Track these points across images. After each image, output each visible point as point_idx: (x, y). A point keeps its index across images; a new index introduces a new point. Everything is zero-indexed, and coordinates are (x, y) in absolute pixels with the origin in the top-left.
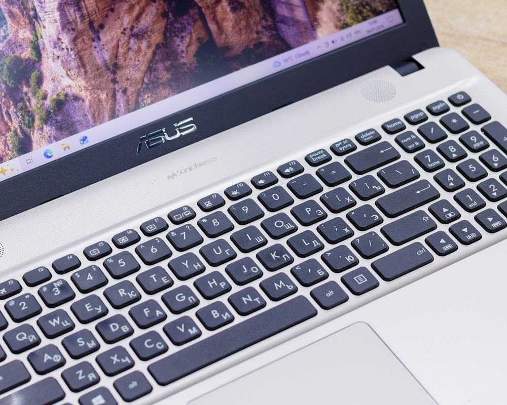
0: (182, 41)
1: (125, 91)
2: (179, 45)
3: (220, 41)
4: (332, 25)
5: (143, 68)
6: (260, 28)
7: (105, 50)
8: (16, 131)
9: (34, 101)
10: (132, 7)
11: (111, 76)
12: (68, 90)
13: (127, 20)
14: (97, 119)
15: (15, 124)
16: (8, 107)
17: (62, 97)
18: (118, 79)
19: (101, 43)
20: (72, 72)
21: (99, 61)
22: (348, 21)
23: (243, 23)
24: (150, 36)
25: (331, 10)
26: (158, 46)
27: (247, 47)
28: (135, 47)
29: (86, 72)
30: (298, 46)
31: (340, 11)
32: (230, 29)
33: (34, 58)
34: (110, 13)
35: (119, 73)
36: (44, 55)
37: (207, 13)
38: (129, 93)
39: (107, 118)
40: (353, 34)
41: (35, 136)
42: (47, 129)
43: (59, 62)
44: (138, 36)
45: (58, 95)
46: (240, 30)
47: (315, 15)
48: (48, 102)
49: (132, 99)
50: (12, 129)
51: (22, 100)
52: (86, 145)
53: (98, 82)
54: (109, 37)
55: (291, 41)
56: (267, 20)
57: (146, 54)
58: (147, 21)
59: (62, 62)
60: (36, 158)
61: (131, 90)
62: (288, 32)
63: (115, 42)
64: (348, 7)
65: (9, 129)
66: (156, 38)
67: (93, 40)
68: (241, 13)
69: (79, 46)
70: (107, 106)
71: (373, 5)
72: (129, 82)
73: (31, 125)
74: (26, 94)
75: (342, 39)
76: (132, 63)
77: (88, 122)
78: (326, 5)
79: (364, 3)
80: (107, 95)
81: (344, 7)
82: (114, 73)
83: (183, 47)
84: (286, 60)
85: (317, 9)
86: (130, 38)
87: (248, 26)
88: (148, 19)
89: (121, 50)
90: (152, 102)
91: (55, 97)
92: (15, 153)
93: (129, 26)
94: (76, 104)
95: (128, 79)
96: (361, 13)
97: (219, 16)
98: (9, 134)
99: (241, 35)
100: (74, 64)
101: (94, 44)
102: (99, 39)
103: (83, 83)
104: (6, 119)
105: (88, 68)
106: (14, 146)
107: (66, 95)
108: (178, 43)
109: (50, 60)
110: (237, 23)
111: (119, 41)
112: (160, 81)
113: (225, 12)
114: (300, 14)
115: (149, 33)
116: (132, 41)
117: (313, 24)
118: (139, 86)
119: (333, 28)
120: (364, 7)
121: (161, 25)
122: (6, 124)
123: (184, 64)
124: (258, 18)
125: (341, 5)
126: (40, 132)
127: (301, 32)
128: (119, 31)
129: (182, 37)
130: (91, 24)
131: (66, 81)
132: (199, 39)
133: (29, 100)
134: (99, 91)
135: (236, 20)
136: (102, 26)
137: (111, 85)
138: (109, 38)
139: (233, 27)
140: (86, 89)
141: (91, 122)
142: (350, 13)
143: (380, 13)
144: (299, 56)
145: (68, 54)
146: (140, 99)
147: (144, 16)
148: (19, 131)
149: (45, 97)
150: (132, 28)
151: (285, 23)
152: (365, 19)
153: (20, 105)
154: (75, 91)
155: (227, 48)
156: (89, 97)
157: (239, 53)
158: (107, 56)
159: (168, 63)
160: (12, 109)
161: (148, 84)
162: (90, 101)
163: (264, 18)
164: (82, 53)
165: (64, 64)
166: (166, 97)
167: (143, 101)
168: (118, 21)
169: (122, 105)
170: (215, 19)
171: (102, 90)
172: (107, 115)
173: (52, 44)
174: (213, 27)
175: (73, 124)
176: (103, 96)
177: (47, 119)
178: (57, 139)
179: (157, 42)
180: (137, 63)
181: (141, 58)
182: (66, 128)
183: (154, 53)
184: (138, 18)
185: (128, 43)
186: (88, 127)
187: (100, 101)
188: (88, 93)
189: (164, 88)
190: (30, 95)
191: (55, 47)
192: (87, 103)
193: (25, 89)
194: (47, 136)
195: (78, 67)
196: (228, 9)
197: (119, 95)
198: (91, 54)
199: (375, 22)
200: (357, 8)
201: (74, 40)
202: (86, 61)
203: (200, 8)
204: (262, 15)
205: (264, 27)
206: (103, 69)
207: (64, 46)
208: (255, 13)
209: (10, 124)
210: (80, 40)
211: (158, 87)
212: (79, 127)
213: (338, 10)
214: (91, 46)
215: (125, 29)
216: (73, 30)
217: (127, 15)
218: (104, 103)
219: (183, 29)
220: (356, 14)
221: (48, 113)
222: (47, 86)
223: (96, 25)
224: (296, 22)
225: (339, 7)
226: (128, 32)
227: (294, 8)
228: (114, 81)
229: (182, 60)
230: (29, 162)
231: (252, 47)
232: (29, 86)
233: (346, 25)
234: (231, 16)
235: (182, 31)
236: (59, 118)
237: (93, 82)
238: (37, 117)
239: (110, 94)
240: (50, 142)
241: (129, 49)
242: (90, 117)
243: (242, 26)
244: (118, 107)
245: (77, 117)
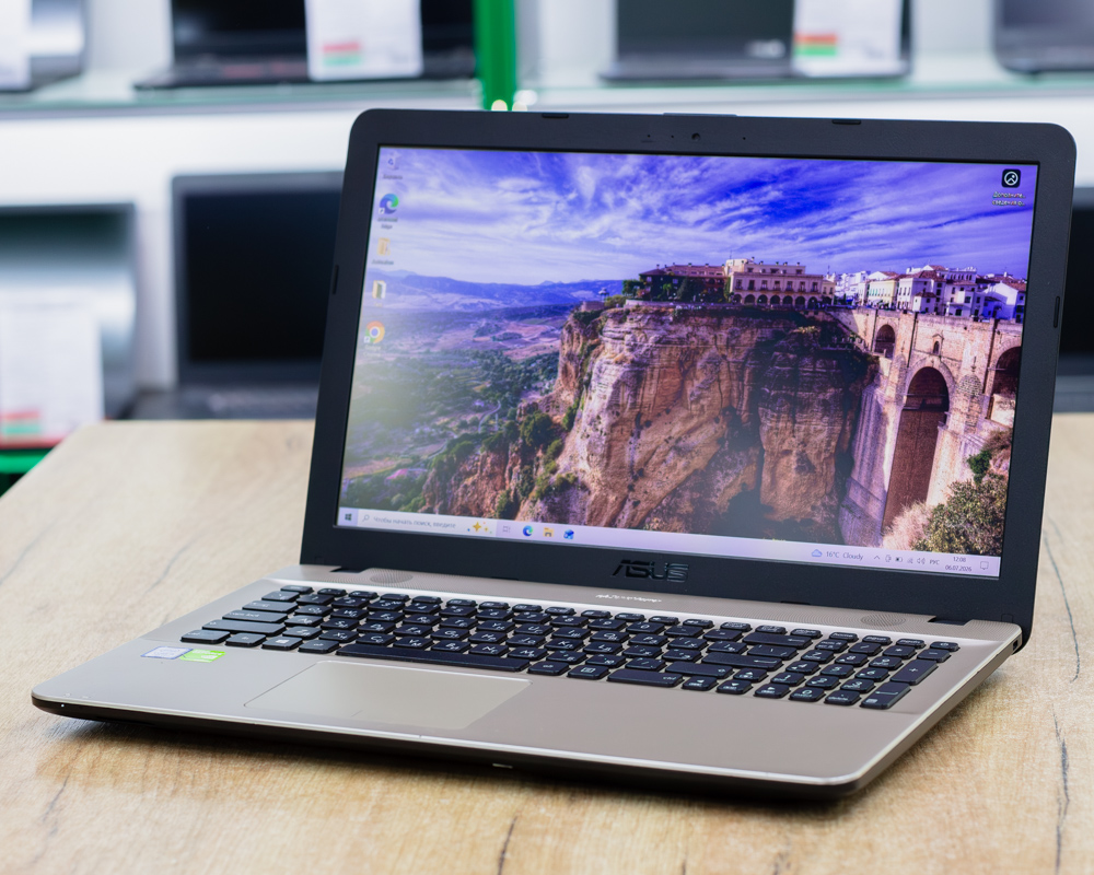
0: (724, 478)
1: (636, 504)
2: (718, 481)
3: (766, 497)
4: (907, 539)
5: (668, 488)
6: (819, 503)
7: (638, 450)
8: (509, 492)
9: (542, 470)
10: (691, 417)
11: (630, 481)
12: (580, 475)
13: (677, 429)
14: (593, 520)
15: (512, 485)
16: (514, 465)
17: (570, 480)
18: (636, 488)
19: (639, 441)
20: (593, 459)
21: (627, 460)
22: (930, 543)
23: (803, 489)
24: (692, 458)
25: (914, 521)
26: (695, 471)
27: (793, 517)
28: (671, 462)
29: (607, 464)
30: (853, 545)
31: (927, 527)
32: (784, 490)
33: (564, 426)
34: (664, 413)
35: (641, 482)
36: (575, 427)
37: (768, 459)
38: (640, 507)
39: (604, 522)
40: (927, 561)
41: (525, 507)
42: (539, 504)
43: (587, 442)
44: (680, 451)
45: (568, 476)
46: (795, 495)
47: (893, 518)
48: (554, 478)
49: (640, 515)
50: (507, 488)
51: (531, 463)
52: (569, 541)
53: (614, 481)
55: (848, 535)
56: (831, 499)
57: (678, 474)
58: (697, 439)
59: (590, 443)
60: (512, 530)
61: (643, 505)
62: (849, 523)
63: (654, 446)
64: (937, 527)
65: (503, 487)
66: (698, 462)
67: (632, 435)
68: (806, 477)
69: (615, 434)
70: (610, 511)
71: (971, 538)
72: (646, 496)
73: (526, 493)
74: (538, 459)
75: (911, 561)
76: (659, 477)
77: (583, 518)
78: (911, 512)
79: (961, 532)
80: (616, 499)
81: (933, 526)
82: (636, 479)
83: (721, 485)
84: (829, 554)
85: (898, 512)
86: (670, 449)
87: (806, 495)
88: (700, 437)
89: (655, 459)
90: (658, 529)
91: (564, 475)
92: (497, 514)
93: (676, 437)
94: (580, 493)
95: (646, 492)
96: (950, 541)
97: (780, 468)
98: (502, 492)
99: (793, 502)
100: (600, 450)
101: (631, 439)
102: (638, 436)
103: (599, 475)
104: (507, 475)
105: (612, 461)
106: (500, 507)
107: (576, 479)
108: (718, 478)
109: (579, 435)
110: (796, 486)
111: (658, 447)
112: (678, 511)
113: (789, 467)
114: (875, 509)
115: (693, 453)
116: (671, 454)
117: (886, 526)
118: (653, 505)
119: (906, 543)
120: (959, 538)
121: (711, 450)
122: (504, 480)
123: (714, 504)
124: (822, 491)
125: (931, 521)
126: (531, 504)
127: (865, 531)
128: (664, 437)
129: (727, 474)
130: (639, 415)
131: (583, 465)
132: (743, 485)
133: (538, 467)
134: (610, 491)
135: (797, 482)
136: (648, 424)
137: (626, 491)
138: (649, 439)
139: (789, 489)
140: (599, 483)
141: (586, 520)
142: (937, 536)
143: (976, 552)
144: (848, 556)
145: (600, 438)
146: (648, 519)
147: (698, 432)
148: (512, 494)
149: (554, 471)
150: (679, 439)
151: (851, 511)
152: (951, 551)
153: (527, 467)
154: (587, 479)
155: (771, 509)
156: (597, 493)
157: (780, 520)
158: (637, 458)
159: (696, 495)
160: (517, 467)
161: (663, 508)
162: (596, 497)
163: (829, 495)
164: (614, 443)
165: (591, 446)
166: (675, 531)
167: (649, 523)
168: (669, 425)
169: (626, 517)
170: (773, 471)
171: (614, 491)
172: (605, 519)
173: (589, 420)
174: (766, 478)
175: (568, 512)
176: (612, 498)
177: (543, 496)
178: (544, 520)
179: (697, 467)
180: (665, 480)
181: (671, 477)
182: (558, 514)
183: (688, 478)
184: (690, 432)
185: (667, 453)
186: (580, 523)
187: (606, 501)
188: (598, 488)
189: (678, 521)
190: (541, 462)
191: (590, 424)
192: (592, 497)
193: (540, 454)
194: (536, 512)
195: (602, 456)
196: (794, 467)
197: (628, 505)
198: (623, 448)
199: (964, 560)
200: (949, 534)
201: (613, 426)
202: (614, 453)
203: (763, 451)
204: (829, 490)
205: (823, 505)
206: (626, 470)
207: (600, 427)
208: (821, 484)
209: (507, 482)
210: (619, 428)
211: (673, 516)
212: (571, 519)
213: (924, 526)
214: (626, 440)
215: (670, 438)
216: (618, 414)
217: (680, 423)
218: (609, 506)
219: (732, 466)
220: (943, 539)
221: (549, 488)
222: (562, 461)
223: (643, 419)
224: (865, 516)
225: (926, 522)
226: (672, 442)
227: (871, 498)
228: (631, 488)
229: (713, 499)
230: (506, 529)
231: (799, 520)
232: (544, 452)
233: (925, 548)
234: (793, 475)
235: (730, 468)
236: (557, 500)
237: (609, 479)
238: (536, 488)
239: (620, 500)
240: (536, 520)
241: (664, 461)
242: (587, 514)
243: (799, 492)
244: (620, 517)
245: (575, 508)
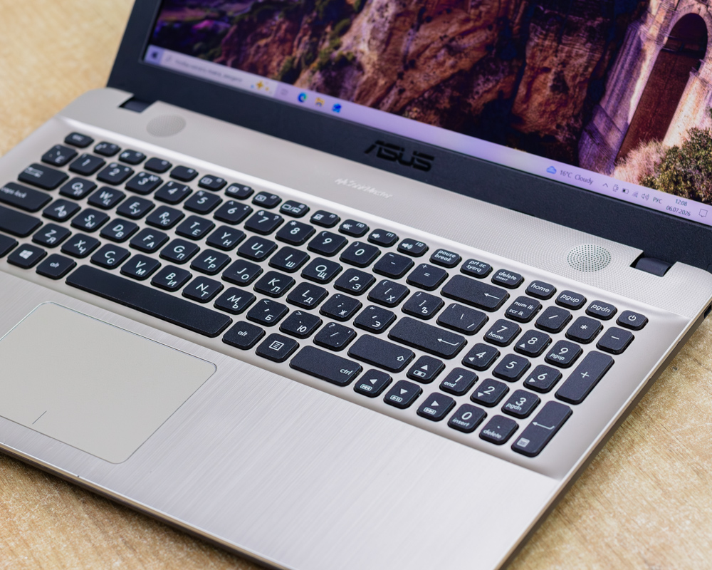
0: (484, 83)
1: (401, 91)
2: (479, 85)
3: (519, 107)
4: (637, 173)
5: (433, 82)
6: (564, 123)
7: (414, 43)
8: (294, 59)
9: (327, 44)
10: (467, 20)
11: (401, 69)
12: (359, 55)
13: (453, 29)
14: (361, 99)
15: (298, 53)
16: (304, 35)
17: (350, 58)
18: (405, 77)
19: (417, 34)
20: (374, 43)
21: (402, 49)
22: (657, 182)
23: (553, 107)
24: (461, 58)
25: (648, 158)
26: (461, 72)
27: (537, 132)
28: (441, 59)
29: (385, 50)
30: (586, 168)
31: (658, 166)
32: (536, 104)
33: (355, 7)
34: (445, 12)
35: (410, 72)
36: (365, 11)
37: (528, 73)
38: (404, 96)
39: (370, 102)
40: (651, 199)
41: (305, 75)
42: (318, 75)
43: (371, 26)
44: (452, 50)
45: (348, 54)
46: (544, 112)
47: (629, 151)
48: (336, 54)
49: (403, 102)
50: (294, 55)
51: (319, 36)
52: (335, 114)
53: (387, 67)
54: (429, 33)
55: (584, 159)
56: (576, 121)
57: (445, 71)
58: (469, 42)
59: (374, 28)
60: (289, 94)
61: (408, 94)
62: (589, 148)
63: (429, 41)
64: (667, 167)
65: (290, 53)
66: (465, 63)
67: (412, 27)
68: (559, 96)
69: (398, 24)
70: (377, 93)
71: (697, 185)
72: (411, 86)
73: (309, 63)
74: (326, 33)
75: (636, 195)
76: (427, 71)
77: (352, 95)
78: (647, 148)
79: (689, 176)
80: (386, 83)
81: (664, 166)
82: (406, 68)
83: (481, 89)
84: (563, 173)
85: (635, 146)
86: (443, 47)
87: (555, 113)
88: (472, 41)
89: (427, 53)
90: (416, 119)
91: (345, 53)
92: (280, 77)
93: (451, 36)
94: (356, 73)
95: (412, 82)
96: (677, 183)
97: (537, 84)
98: (288, 58)
99: (541, 116)
100: (381, 36)
101: (411, 31)
102: (418, 29)
103: (375, 58)
104: (296, 43)
105: (390, 48)
106: (283, 71)
107: (354, 59)
108: (480, 82)
109: (366, 19)
110: (547, 103)
111: (433, 42)
112: (437, 106)
113: (545, 83)
114: (614, 139)
115: (463, 55)
116: (443, 51)
117: (620, 157)
118: (416, 96)
119: (635, 178)
120: (685, 181)
121: (477, 55)
122: (292, 47)
123: (470, 105)
124: (570, 112)
125: (663, 160)
126: (311, 74)
127: (600, 157)
128: (440, 34)
129: (488, 80)
130: (422, 10)
131: (363, 47)
132: (500, 93)
133: (324, 41)
134: (382, 75)
135: (548, 100)
136: (429, 20)
137: (395, 77)
138: (427, 33)
139: (540, 104)
140: (374, 66)
141: (354, 97)
142: (665, 176)
143: (698, 199)
144: (580, 179)
145: (383, 25)
146: (408, 108)
147: (471, 35)
148: (296, 61)
149: (337, 47)
150: (453, 39)
151: (592, 137)
152: (676, 193)
153: (315, 39)
154: (364, 60)
155: (520, 119)
156: (370, 75)
157: (526, 132)
158: (412, 49)
159: (456, 94)
160: (306, 38)
161: (424, 99)
162: (368, 78)
163: (576, 117)
164: (395, 31)
165: (374, 31)
166: (430, 123)
167: (410, 111)
168: (446, 25)
169: (390, 101)
170: (529, 86)
171: (385, 76)
172: (371, 100)
173: (378, 6)
174: (522, 90)
175: (341, 87)
176: (382, 82)
177: (323, 68)
178: (318, 90)
179: (462, 67)
180: (431, 74)
181: (438, 72)
182: (332, 86)
183: (452, 76)
184: (464, 34)
185: (439, 50)
186: (348, 99)
187: (376, 84)
188: (372, 70)
189: (435, 114)
190: (328, 37)
191: (378, 10)
192: (364, 78)
193: (328, 29)
194: (313, 81)
195: (382, 42)
196: (550, 84)
197: (394, 91)
198: (402, 37)
199: (685, 204)
200: (677, 176)
201: (397, 16)
202: (393, 40)
203: (525, 64)
204: (576, 112)
205: (568, 125)
206: (400, 58)
207: (386, 14)
208: (571, 105)
209: (295, 49)
210: (402, 19)
211: (431, 109)
212: (342, 94)
213: (655, 163)
214: (406, 31)
215: (445, 36)
216: (405, 6)
217: (457, 25)
218: (377, 89)
219: (494, 73)
220: (671, 180)
221: (329, 62)
222: (346, 40)
223: (425, 14)
224: (603, 144)
225: (658, 161)
226: (446, 40)
227: (613, 128)
228: (400, 76)
229: (471, 101)
230: (284, 92)
231: (542, 135)
232: (333, 29)
233: (651, 184)
234: (547, 92)
235: (492, 75)
236: (334, 74)
237: (383, 63)
238: (318, 60)
239: (388, 85)
240: (311, 89)
241: (435, 56)
242: (357, 92)
243: (548, 110)
244: (385, 101)
245: (348, 85)
